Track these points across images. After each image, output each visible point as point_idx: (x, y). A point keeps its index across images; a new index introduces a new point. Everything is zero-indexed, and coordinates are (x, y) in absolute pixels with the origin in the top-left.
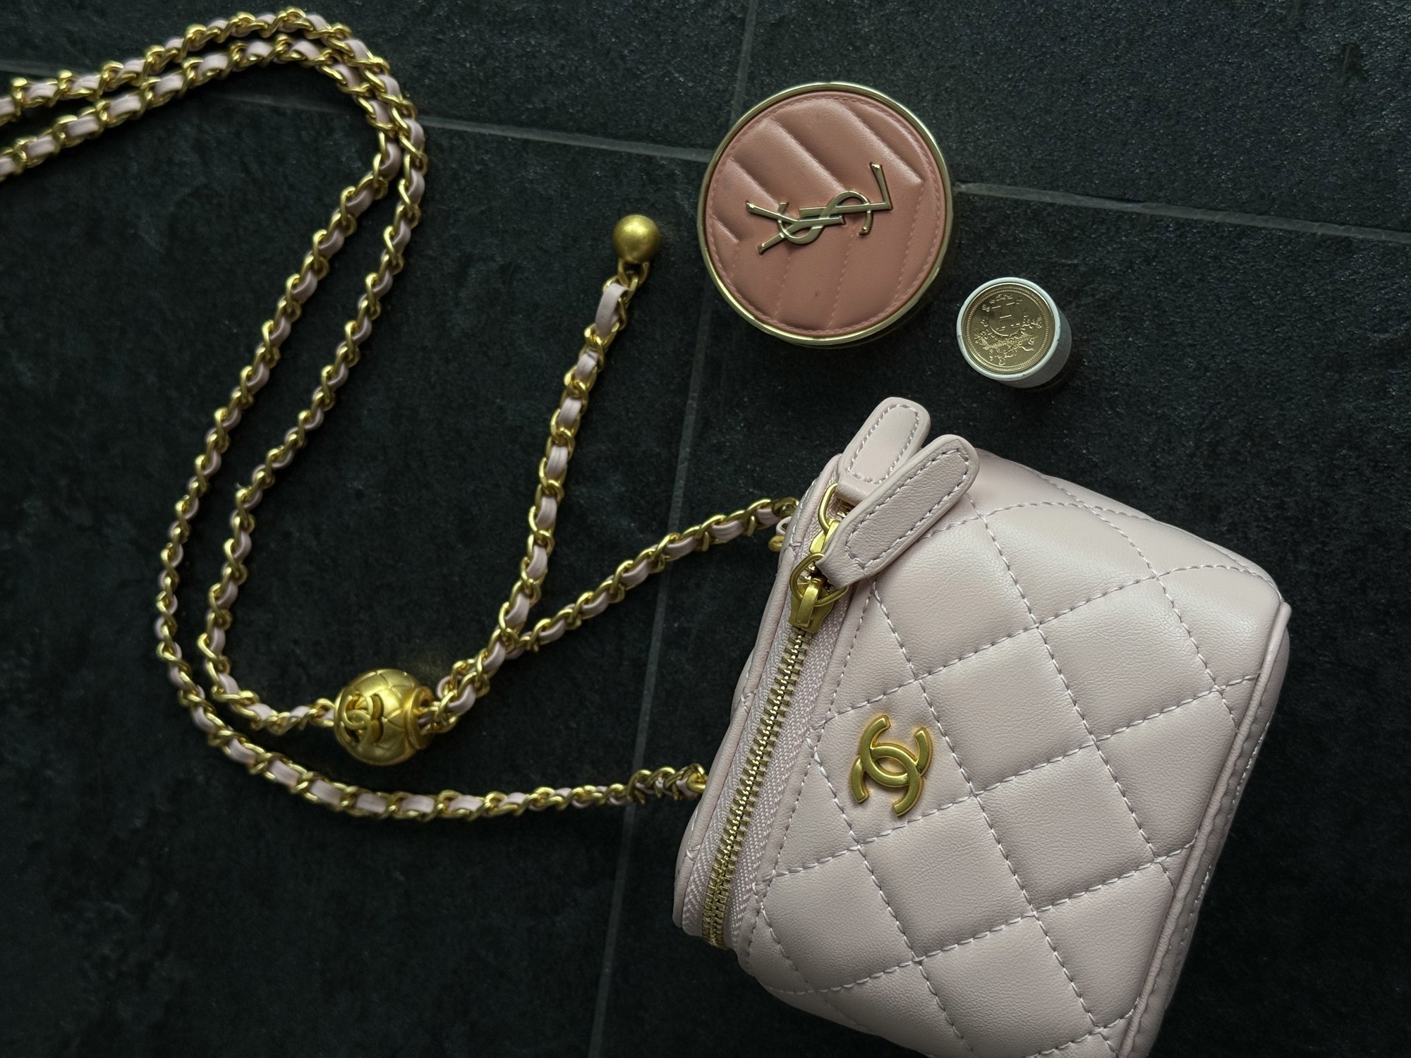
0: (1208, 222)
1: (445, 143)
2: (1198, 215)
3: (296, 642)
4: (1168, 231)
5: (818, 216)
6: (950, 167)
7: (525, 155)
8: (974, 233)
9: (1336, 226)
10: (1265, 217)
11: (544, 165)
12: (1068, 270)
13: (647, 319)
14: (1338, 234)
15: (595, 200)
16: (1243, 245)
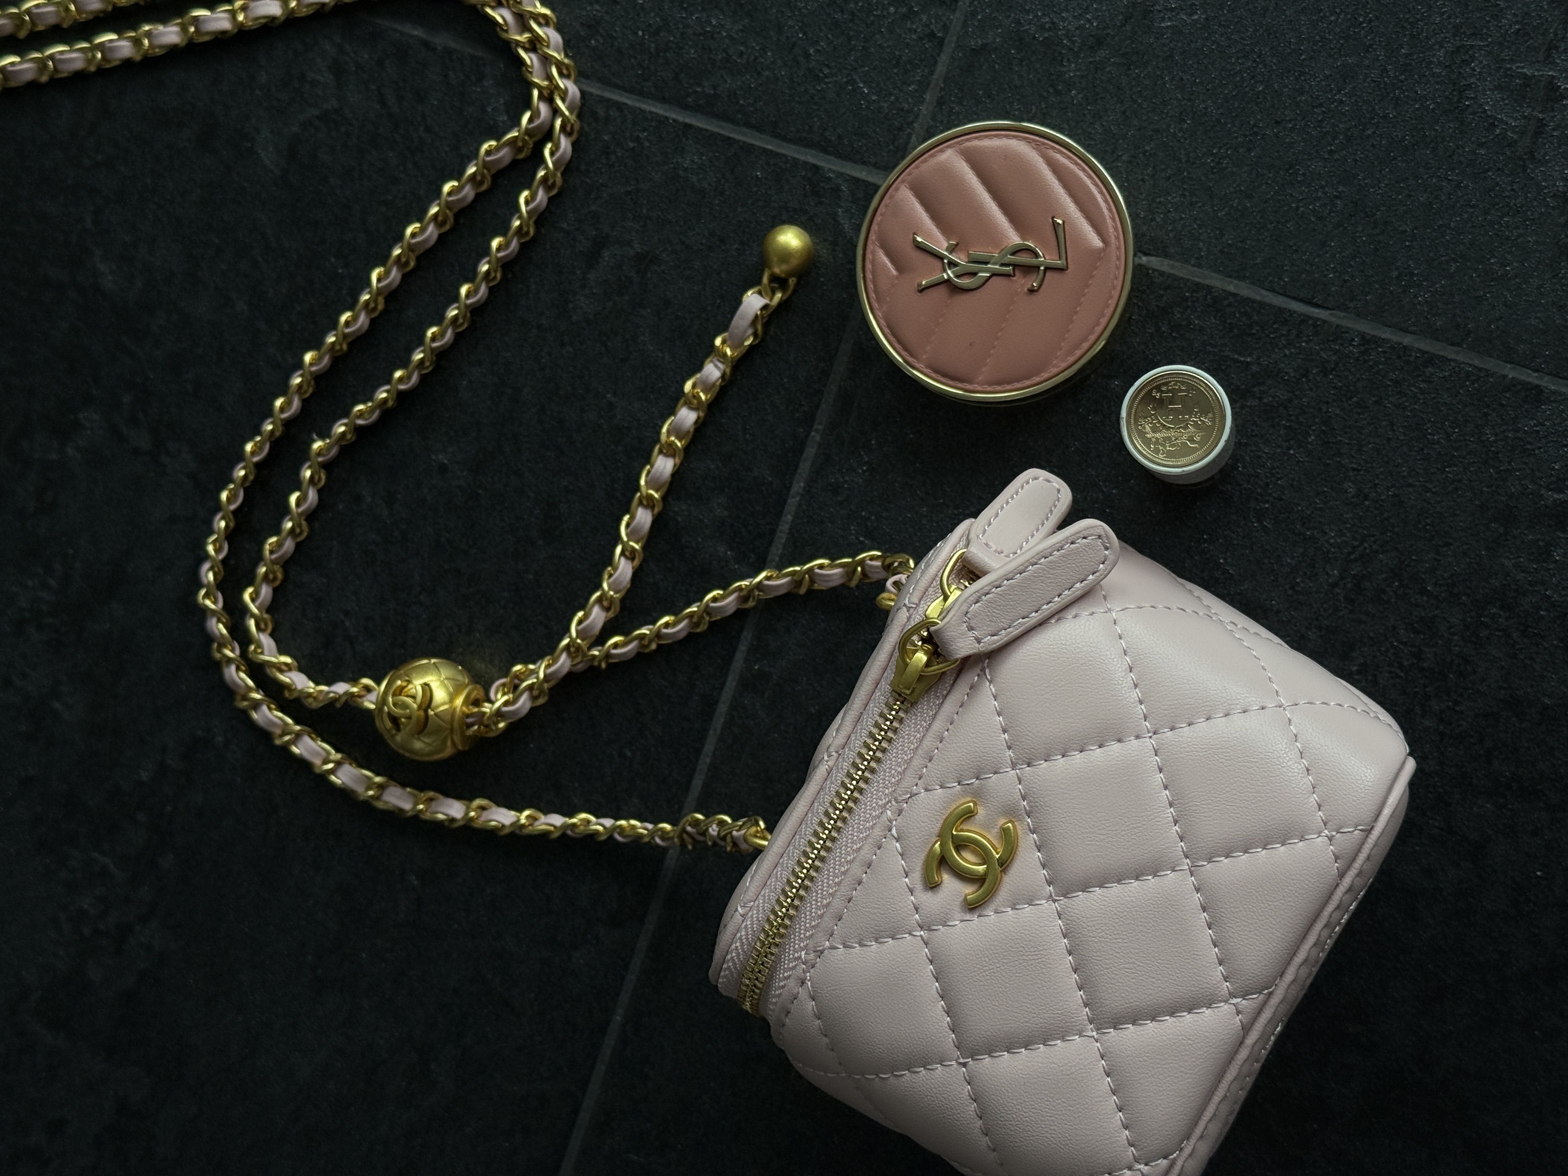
0: (1396, 343)
1: (601, 112)
2: (1386, 334)
3: (347, 613)
4: (1351, 345)
5: (987, 263)
6: (1135, 235)
7: (684, 140)
8: (1147, 310)
9: (1529, 371)
10: (1457, 349)
11: (702, 154)
12: (1239, 367)
13: (784, 338)
14: (1530, 380)
15: (750, 202)
16: (1428, 374)
